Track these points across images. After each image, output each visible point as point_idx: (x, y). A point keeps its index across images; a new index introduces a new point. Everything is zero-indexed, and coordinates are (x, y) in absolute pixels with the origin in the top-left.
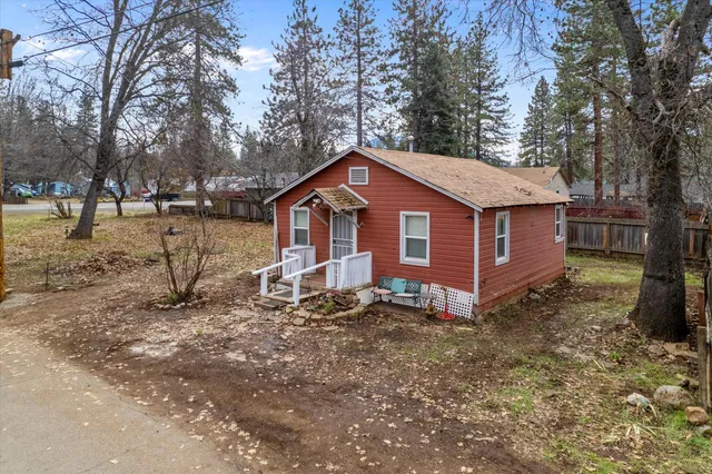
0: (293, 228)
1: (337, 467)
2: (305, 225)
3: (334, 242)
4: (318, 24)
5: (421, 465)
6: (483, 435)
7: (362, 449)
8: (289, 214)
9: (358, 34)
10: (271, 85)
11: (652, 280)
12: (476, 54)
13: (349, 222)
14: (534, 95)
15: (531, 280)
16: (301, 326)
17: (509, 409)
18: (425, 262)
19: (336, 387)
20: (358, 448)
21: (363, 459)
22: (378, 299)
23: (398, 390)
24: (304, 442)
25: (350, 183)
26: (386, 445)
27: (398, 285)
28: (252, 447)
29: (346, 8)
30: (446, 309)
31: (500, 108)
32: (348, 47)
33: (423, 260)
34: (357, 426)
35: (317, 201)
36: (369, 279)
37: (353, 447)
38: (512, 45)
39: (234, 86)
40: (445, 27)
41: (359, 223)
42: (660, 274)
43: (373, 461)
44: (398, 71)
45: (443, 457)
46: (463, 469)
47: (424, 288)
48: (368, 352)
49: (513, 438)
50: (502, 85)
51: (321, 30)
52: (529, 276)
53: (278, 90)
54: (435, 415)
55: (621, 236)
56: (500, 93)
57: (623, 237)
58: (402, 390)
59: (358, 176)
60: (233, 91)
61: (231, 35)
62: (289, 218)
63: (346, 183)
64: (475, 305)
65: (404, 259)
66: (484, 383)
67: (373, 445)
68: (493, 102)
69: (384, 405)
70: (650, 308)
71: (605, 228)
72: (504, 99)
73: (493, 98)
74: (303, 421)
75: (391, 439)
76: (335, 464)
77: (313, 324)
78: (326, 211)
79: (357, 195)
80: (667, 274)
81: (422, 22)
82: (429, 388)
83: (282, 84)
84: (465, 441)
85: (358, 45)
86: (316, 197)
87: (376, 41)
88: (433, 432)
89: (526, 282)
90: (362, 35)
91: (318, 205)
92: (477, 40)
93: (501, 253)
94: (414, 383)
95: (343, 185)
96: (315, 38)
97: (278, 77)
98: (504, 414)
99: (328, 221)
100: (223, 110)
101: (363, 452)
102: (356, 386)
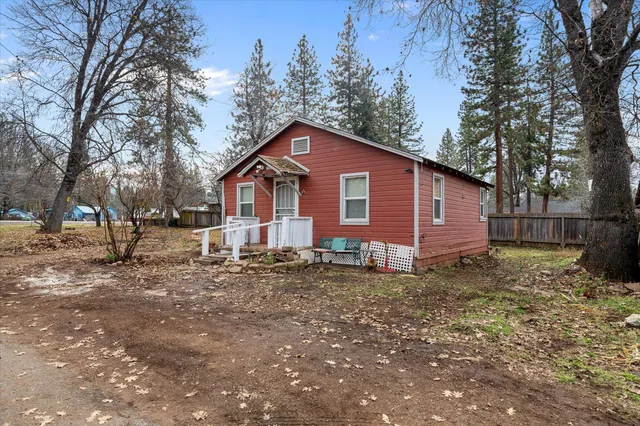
0: (239, 203)
1: (255, 395)
2: (250, 199)
3: (277, 212)
4: (272, 77)
5: (383, 388)
6: (462, 355)
7: (294, 371)
8: (236, 191)
9: (303, 84)
10: (233, 126)
11: (603, 223)
12: (397, 105)
13: (292, 189)
14: (441, 143)
15: (462, 249)
16: (237, 273)
17: (484, 330)
18: (365, 221)
19: (267, 314)
20: (288, 370)
21: (293, 383)
22: (318, 260)
23: (342, 317)
24: (212, 365)
25: (293, 154)
26: (329, 366)
27: (339, 244)
28: (135, 374)
29: (294, 63)
30: (387, 265)
31: (417, 148)
32: (295, 95)
33: (363, 220)
34: (289, 347)
35: (259, 167)
36: (310, 243)
37: (281, 369)
38: (442, 37)
39: (201, 121)
40: (373, 84)
41: (300, 190)
42: (612, 215)
43: (309, 384)
44: (336, 113)
45: (413, 379)
46: (447, 393)
47: (364, 246)
48: (308, 289)
49: (504, 358)
50: (417, 130)
51: (273, 83)
52: (461, 244)
53: (237, 129)
54: (391, 337)
55: (530, 227)
56: (416, 136)
57: (532, 227)
58: (347, 317)
59: (300, 145)
60: (200, 125)
61: (198, 77)
62: (236, 195)
63: (289, 154)
64: (415, 259)
65: (344, 220)
66: (443, 312)
67: (310, 367)
68: (411, 143)
69: (326, 329)
70: (602, 251)
71: (516, 221)
72: (418, 141)
73: (411, 140)
74: (217, 344)
75: (336, 359)
76: (251, 390)
77: (249, 272)
78: (269, 181)
79: (298, 164)
80: (619, 214)
81: (355, 74)
82: (380, 315)
83: (242, 126)
84: (439, 361)
85: (304, 93)
86: (259, 163)
87: (318, 91)
88: (393, 352)
89: (459, 249)
90: (307, 85)
91: (261, 171)
92: (398, 93)
93: (438, 216)
94: (361, 311)
95: (285, 157)
96: (268, 88)
97: (240, 119)
98: (479, 335)
99: (272, 193)
100: (191, 142)
101: (296, 374)
102: (291, 314)
